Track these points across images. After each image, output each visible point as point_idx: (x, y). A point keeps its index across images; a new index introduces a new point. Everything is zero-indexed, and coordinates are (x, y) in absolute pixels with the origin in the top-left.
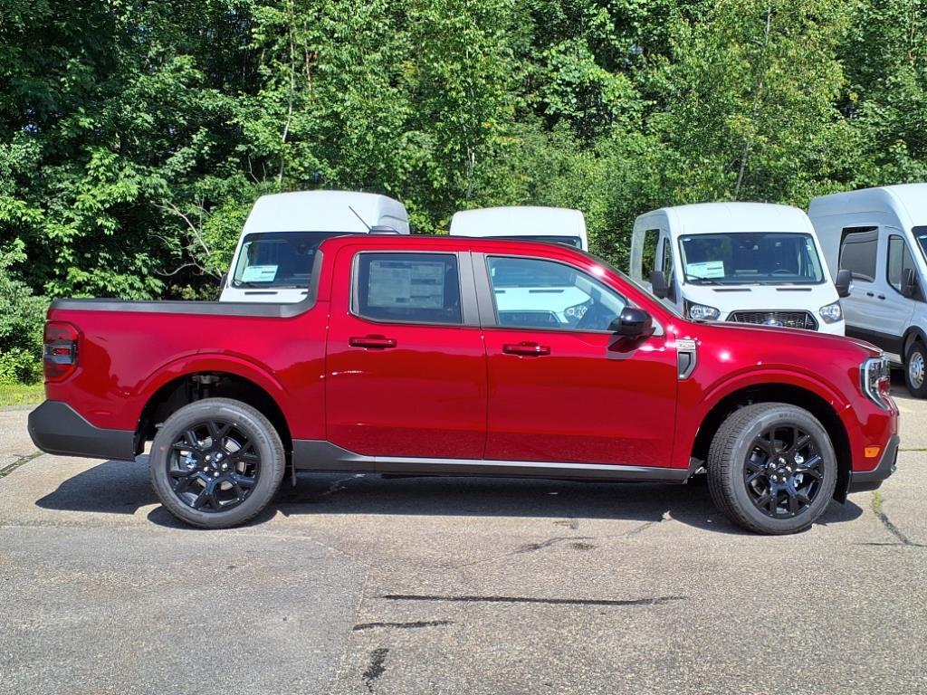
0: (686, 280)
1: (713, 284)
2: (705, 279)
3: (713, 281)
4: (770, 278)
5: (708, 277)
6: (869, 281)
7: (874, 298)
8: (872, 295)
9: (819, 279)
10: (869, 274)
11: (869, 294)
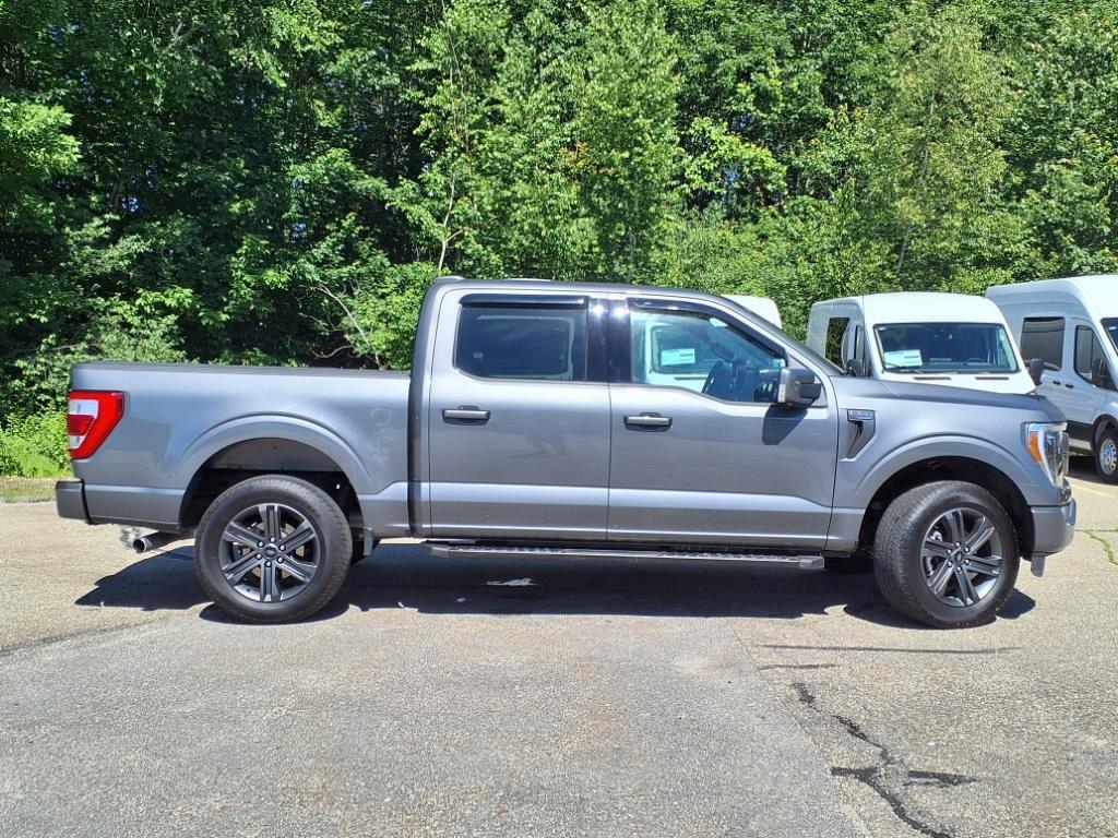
0: (885, 369)
1: (912, 372)
2: (904, 368)
3: (912, 370)
4: (965, 366)
5: (906, 365)
6: (1056, 370)
7: (1060, 387)
8: (1059, 383)
9: (1013, 368)
10: (1057, 362)
11: (1055, 383)
